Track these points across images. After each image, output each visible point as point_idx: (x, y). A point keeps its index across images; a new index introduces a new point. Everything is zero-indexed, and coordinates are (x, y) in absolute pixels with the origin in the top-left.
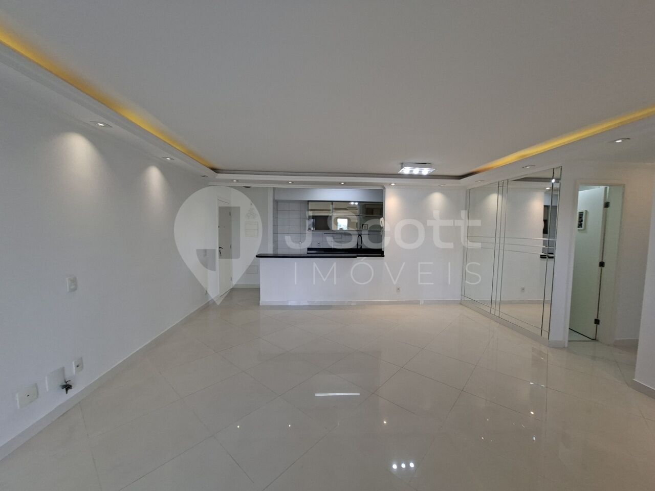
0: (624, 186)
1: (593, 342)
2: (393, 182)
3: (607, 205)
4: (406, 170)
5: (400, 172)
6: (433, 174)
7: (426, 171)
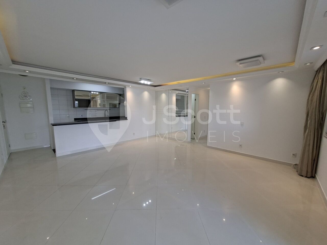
0: (199, 94)
1: (194, 140)
2: (131, 85)
3: (195, 100)
4: (142, 82)
5: (140, 82)
6: (152, 84)
7: (149, 83)
